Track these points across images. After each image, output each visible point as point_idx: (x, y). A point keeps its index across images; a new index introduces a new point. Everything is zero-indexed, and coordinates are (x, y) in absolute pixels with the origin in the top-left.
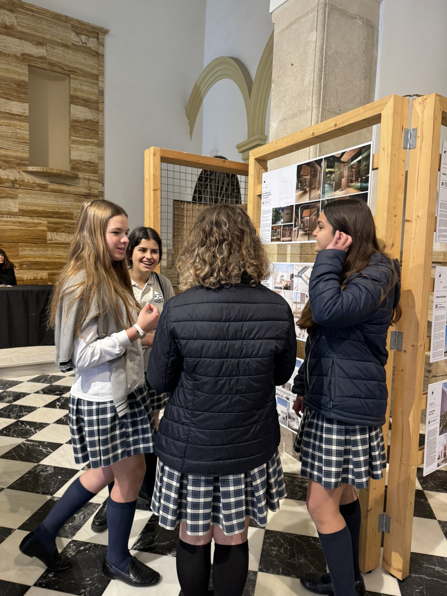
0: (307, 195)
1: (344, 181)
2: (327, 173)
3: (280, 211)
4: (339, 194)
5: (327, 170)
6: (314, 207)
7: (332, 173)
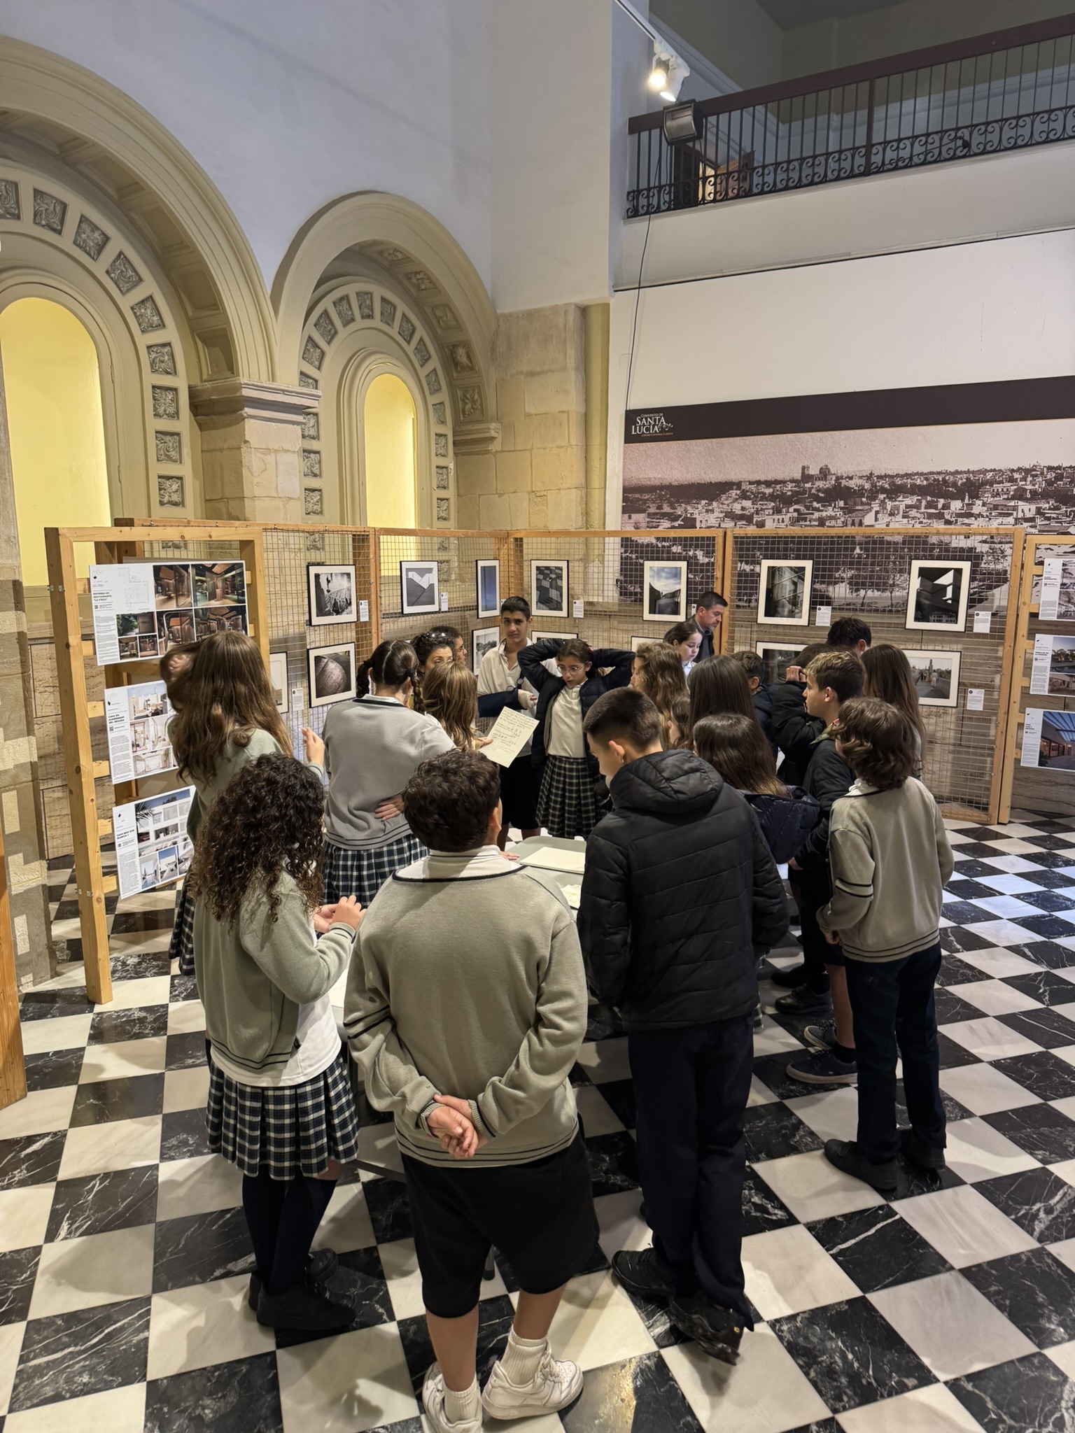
0: (174, 601)
1: (218, 591)
2: (197, 581)
3: (132, 619)
4: (214, 604)
5: (197, 578)
6: (185, 616)
7: (203, 582)
